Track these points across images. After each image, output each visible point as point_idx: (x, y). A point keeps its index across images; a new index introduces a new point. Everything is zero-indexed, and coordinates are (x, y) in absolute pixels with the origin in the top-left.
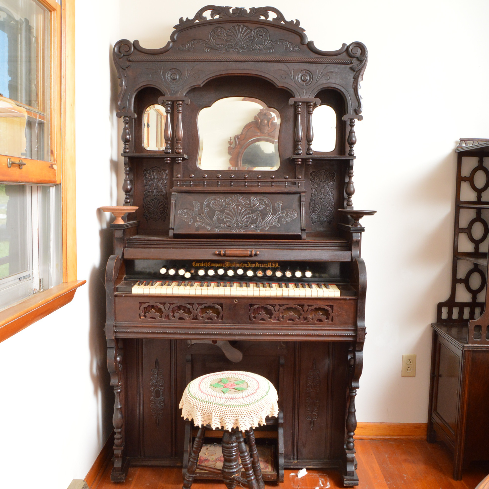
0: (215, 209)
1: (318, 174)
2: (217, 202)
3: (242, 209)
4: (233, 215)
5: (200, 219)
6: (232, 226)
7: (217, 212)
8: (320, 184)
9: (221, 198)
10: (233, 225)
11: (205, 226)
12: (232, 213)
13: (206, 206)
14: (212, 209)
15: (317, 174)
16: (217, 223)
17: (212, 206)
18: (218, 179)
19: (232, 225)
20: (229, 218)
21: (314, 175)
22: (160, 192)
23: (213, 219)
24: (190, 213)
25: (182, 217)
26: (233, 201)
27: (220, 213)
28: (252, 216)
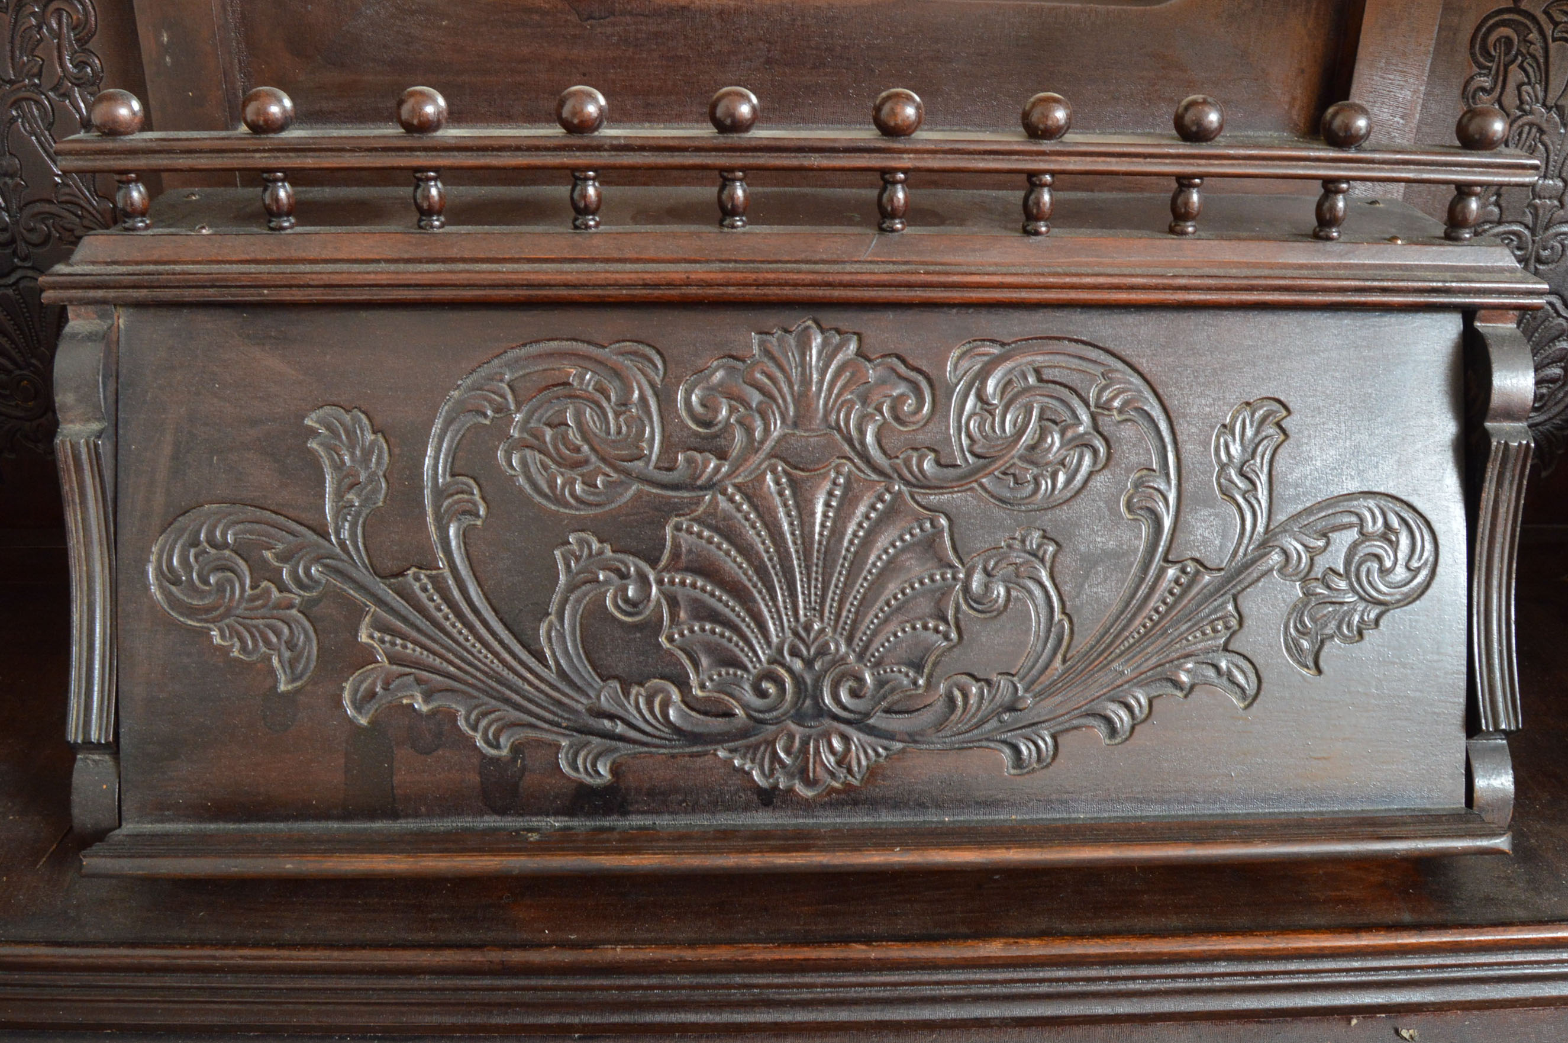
0: (560, 501)
1: (1542, 32)
2: (579, 416)
3: (849, 501)
4: (761, 571)
5: (394, 632)
6: (745, 707)
7: (581, 542)
8: (1541, 131)
9: (617, 373)
10: (762, 694)
11: (453, 717)
12: (746, 551)
13: (453, 475)
14: (529, 499)
15: (1534, 36)
16: (586, 669)
17: (524, 463)
18: (576, 140)
19: (749, 696)
20: (715, 617)
21: (1509, 41)
22: (53, 209)
23: (542, 631)
24: (284, 558)
25: (191, 612)
26: (755, 398)
27: (609, 553)
28: (966, 589)
